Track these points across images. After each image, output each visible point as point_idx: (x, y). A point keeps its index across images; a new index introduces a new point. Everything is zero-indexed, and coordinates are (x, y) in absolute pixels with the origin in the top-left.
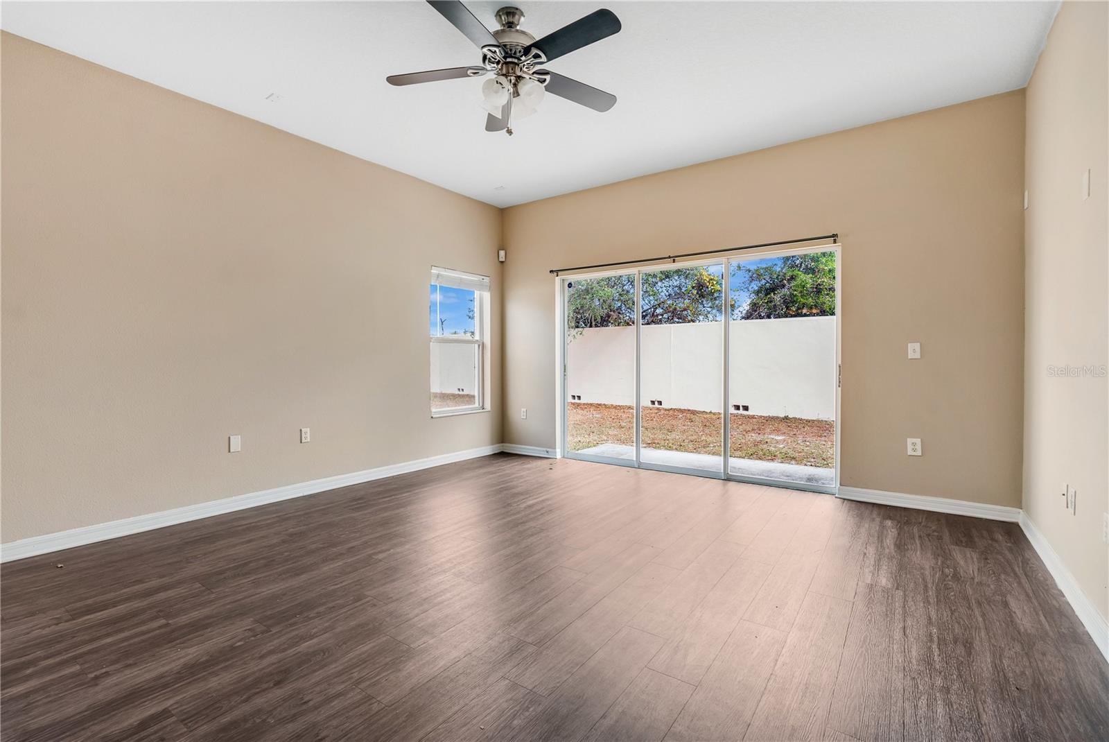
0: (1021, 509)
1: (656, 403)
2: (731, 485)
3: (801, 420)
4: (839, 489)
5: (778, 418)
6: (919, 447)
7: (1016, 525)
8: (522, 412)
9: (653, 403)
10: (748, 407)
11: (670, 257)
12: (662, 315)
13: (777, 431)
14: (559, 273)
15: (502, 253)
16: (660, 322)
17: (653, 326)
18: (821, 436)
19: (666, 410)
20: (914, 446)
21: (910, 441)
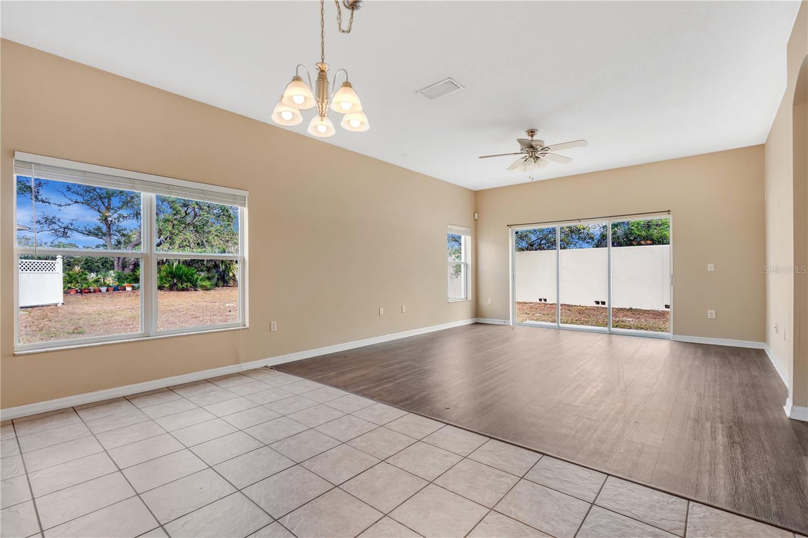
0: (765, 342)
1: (543, 300)
2: (613, 336)
3: (641, 310)
4: (673, 337)
5: (625, 309)
6: (714, 314)
7: (763, 350)
8: (488, 301)
9: (540, 300)
10: (604, 302)
11: (578, 220)
12: (545, 244)
13: (627, 316)
14: (512, 227)
15: (476, 215)
16: (543, 249)
17: (538, 251)
18: (655, 319)
19: (550, 304)
20: (711, 314)
21: (709, 311)
